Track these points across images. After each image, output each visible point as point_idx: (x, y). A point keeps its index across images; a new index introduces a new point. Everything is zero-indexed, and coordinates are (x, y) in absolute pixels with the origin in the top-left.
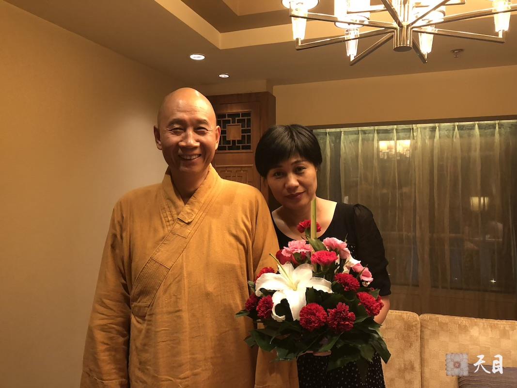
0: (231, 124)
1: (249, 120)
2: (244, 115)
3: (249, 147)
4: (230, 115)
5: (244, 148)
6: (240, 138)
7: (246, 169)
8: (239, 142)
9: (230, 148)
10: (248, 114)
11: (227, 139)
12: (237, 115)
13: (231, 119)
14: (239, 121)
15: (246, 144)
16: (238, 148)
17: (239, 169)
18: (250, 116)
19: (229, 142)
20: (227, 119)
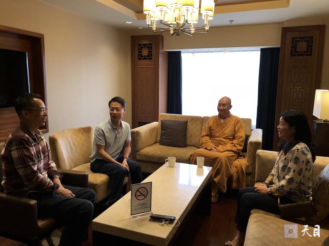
0: (144, 48)
1: (151, 47)
2: (149, 44)
3: (151, 59)
4: (143, 45)
5: (149, 59)
6: (148, 55)
7: (150, 68)
8: (147, 56)
9: (143, 59)
10: (151, 44)
11: (142, 55)
12: (147, 45)
13: (144, 46)
14: (147, 47)
15: (150, 57)
16: (147, 59)
17: (147, 68)
18: (152, 45)
19: (143, 56)
20: (142, 46)
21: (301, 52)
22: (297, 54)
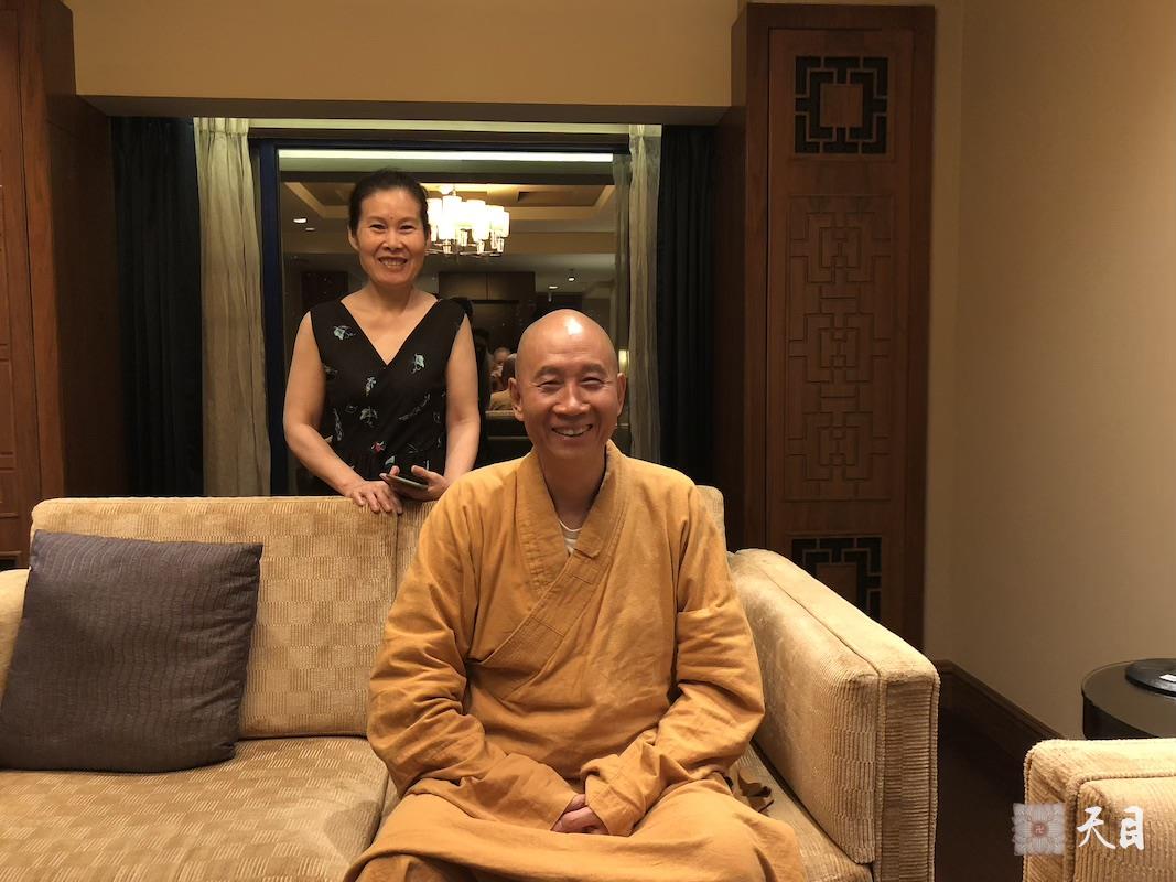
21: (841, 131)
22: (822, 142)
